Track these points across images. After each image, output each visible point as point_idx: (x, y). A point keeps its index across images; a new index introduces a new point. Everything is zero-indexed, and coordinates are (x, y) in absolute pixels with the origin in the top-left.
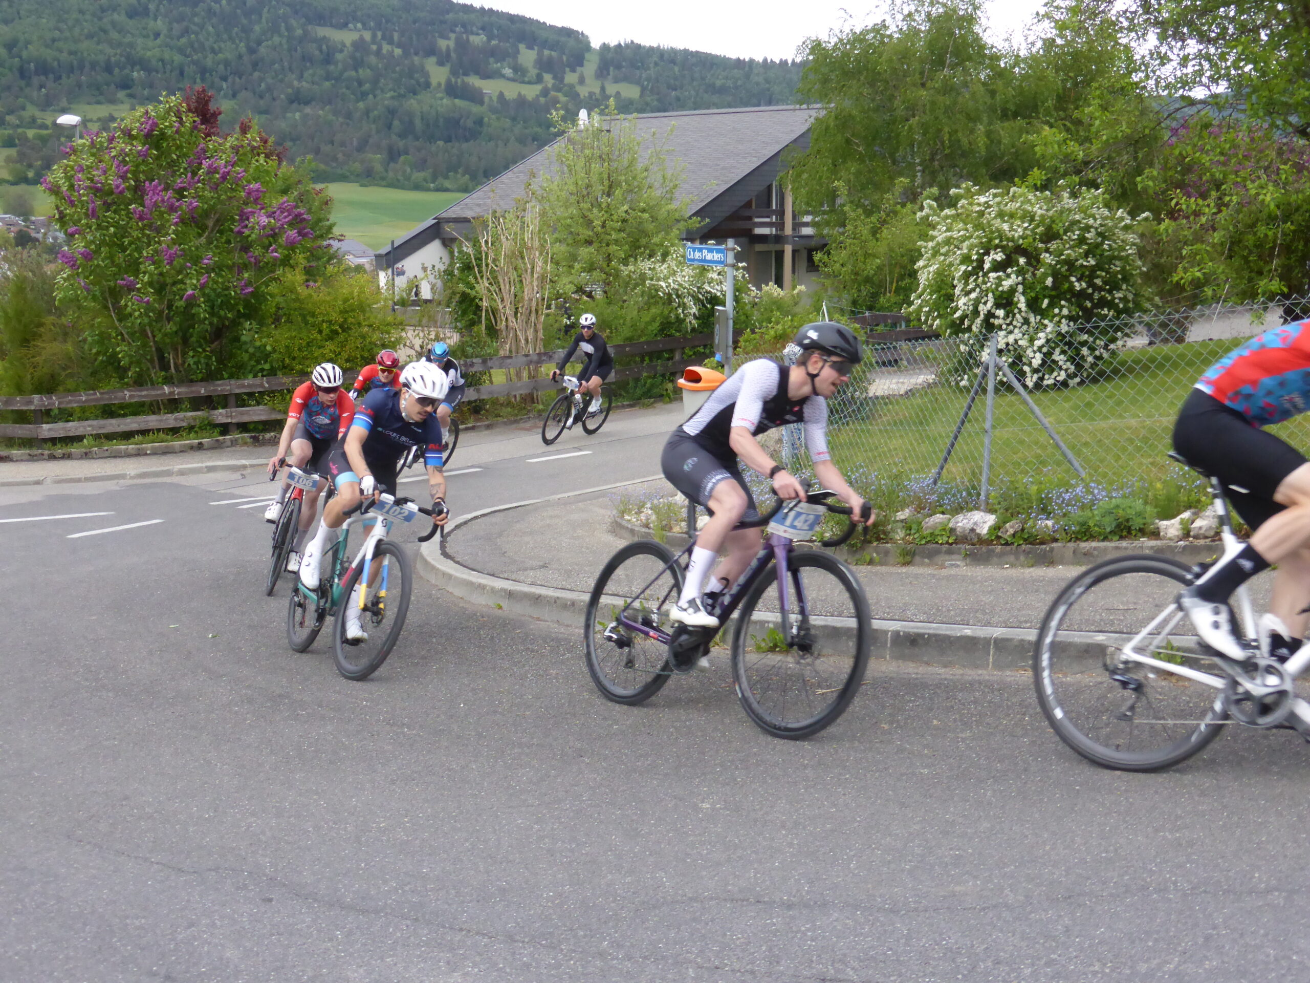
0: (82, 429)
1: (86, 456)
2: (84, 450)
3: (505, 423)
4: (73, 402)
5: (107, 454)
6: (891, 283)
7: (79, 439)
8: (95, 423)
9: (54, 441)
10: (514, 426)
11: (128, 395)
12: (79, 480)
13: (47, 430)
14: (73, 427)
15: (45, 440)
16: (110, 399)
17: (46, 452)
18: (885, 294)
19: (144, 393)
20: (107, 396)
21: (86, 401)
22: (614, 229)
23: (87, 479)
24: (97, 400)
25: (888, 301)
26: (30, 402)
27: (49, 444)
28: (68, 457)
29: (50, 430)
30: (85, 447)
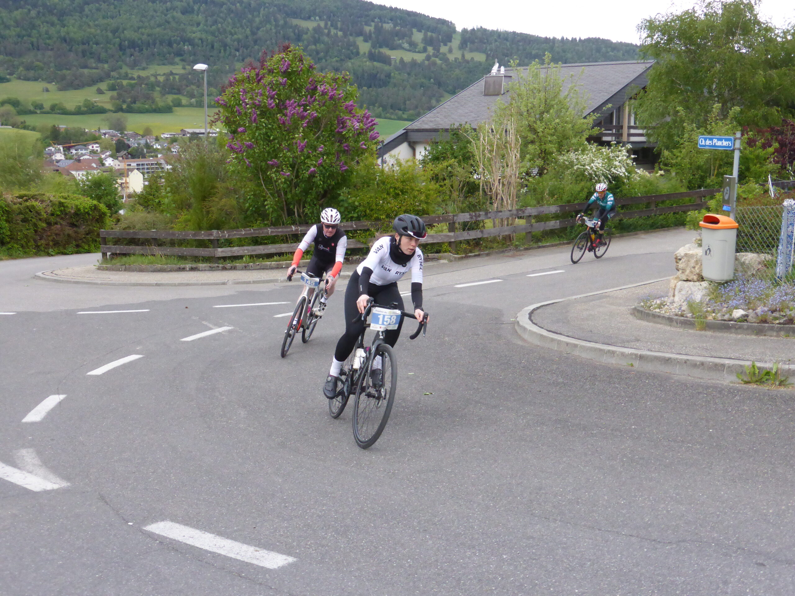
0: (241, 252)
1: (246, 268)
2: (244, 264)
3: (497, 253)
4: (236, 235)
5: (258, 267)
6: (715, 169)
7: (240, 257)
8: (250, 248)
9: (224, 258)
10: (502, 254)
11: (270, 231)
12: (249, 283)
13: (220, 252)
14: (236, 250)
15: (219, 258)
16: (259, 233)
17: (221, 265)
18: (710, 177)
19: (280, 230)
20: (257, 232)
21: (245, 234)
22: (548, 134)
23: (254, 282)
24: (252, 233)
25: (712, 181)
26: (212, 235)
27: (222, 260)
28: (234, 268)
29: (222, 252)
30: (244, 263)
